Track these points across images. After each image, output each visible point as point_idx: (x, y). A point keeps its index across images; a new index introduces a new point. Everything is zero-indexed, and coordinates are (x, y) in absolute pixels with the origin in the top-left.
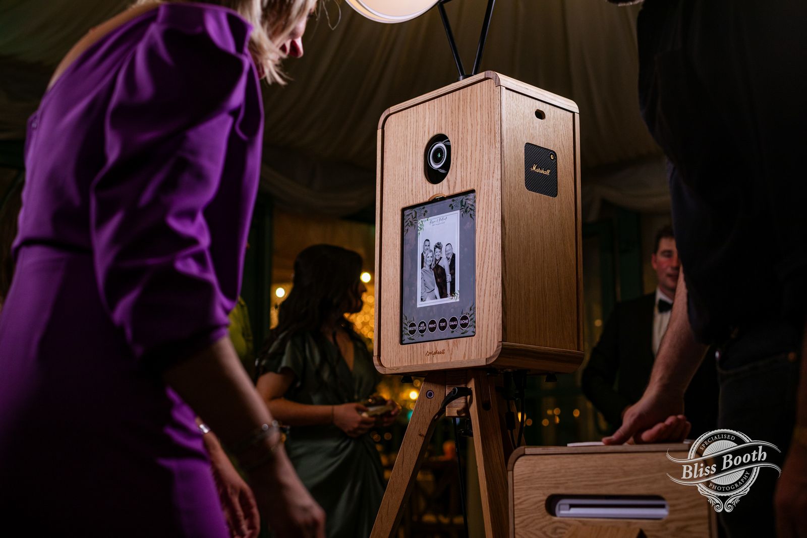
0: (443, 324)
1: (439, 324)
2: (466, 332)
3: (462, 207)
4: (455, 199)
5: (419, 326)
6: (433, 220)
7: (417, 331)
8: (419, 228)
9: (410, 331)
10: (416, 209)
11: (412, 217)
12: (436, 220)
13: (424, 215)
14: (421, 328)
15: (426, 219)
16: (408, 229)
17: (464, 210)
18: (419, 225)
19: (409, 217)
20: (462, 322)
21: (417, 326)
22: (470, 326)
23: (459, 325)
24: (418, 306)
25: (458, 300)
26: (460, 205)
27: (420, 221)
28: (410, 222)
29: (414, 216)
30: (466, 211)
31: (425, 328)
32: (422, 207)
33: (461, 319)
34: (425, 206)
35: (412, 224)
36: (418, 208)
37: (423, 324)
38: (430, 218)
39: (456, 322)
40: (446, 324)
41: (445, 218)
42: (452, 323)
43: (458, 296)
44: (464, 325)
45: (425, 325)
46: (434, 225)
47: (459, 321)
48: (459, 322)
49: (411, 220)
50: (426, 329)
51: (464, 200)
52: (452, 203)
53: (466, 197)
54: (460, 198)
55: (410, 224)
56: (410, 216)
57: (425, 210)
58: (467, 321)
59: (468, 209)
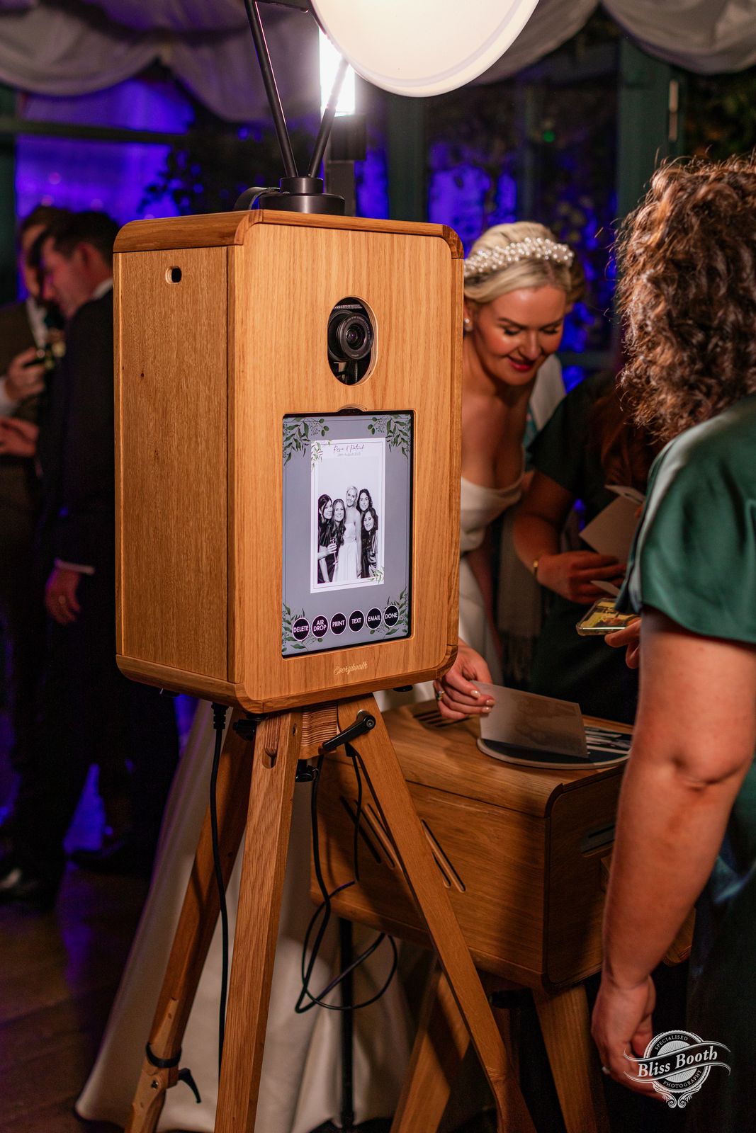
0: (356, 621)
1: (351, 621)
2: (394, 631)
3: (390, 434)
4: (378, 417)
5: (315, 624)
6: (339, 446)
7: (311, 632)
8: (312, 456)
9: (296, 634)
10: (306, 420)
11: (300, 432)
12: (345, 446)
13: (323, 434)
14: (318, 628)
15: (327, 441)
16: (290, 454)
17: (392, 439)
18: (313, 450)
19: (293, 432)
20: (388, 616)
21: (311, 625)
22: (400, 622)
23: (383, 621)
24: (312, 591)
25: (382, 582)
26: (385, 430)
27: (314, 443)
28: (296, 440)
29: (303, 432)
30: (396, 442)
31: (324, 627)
32: (318, 419)
33: (387, 612)
34: (325, 418)
35: (298, 446)
36: (310, 419)
37: (322, 622)
38: (333, 441)
39: (379, 616)
40: (362, 620)
41: (361, 445)
42: (372, 619)
43: (382, 576)
44: (391, 622)
45: (326, 623)
46: (340, 455)
47: (383, 614)
48: (384, 616)
49: (298, 436)
50: (326, 629)
51: (393, 425)
52: (373, 423)
53: (396, 418)
54: (388, 417)
55: (294, 444)
56: (295, 431)
57: (324, 424)
58: (395, 615)
59: (399, 440)
